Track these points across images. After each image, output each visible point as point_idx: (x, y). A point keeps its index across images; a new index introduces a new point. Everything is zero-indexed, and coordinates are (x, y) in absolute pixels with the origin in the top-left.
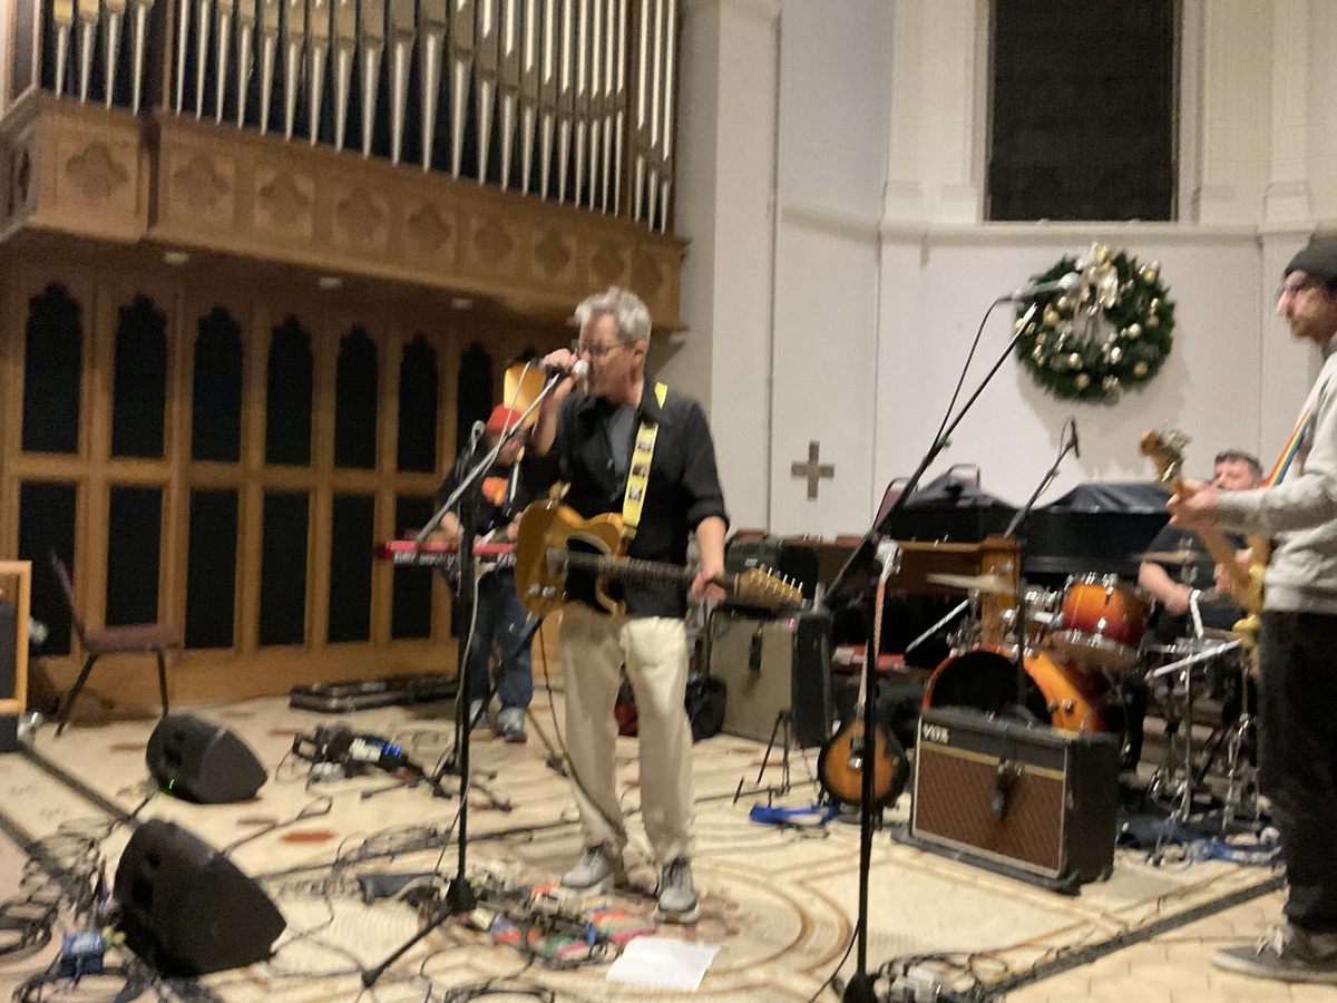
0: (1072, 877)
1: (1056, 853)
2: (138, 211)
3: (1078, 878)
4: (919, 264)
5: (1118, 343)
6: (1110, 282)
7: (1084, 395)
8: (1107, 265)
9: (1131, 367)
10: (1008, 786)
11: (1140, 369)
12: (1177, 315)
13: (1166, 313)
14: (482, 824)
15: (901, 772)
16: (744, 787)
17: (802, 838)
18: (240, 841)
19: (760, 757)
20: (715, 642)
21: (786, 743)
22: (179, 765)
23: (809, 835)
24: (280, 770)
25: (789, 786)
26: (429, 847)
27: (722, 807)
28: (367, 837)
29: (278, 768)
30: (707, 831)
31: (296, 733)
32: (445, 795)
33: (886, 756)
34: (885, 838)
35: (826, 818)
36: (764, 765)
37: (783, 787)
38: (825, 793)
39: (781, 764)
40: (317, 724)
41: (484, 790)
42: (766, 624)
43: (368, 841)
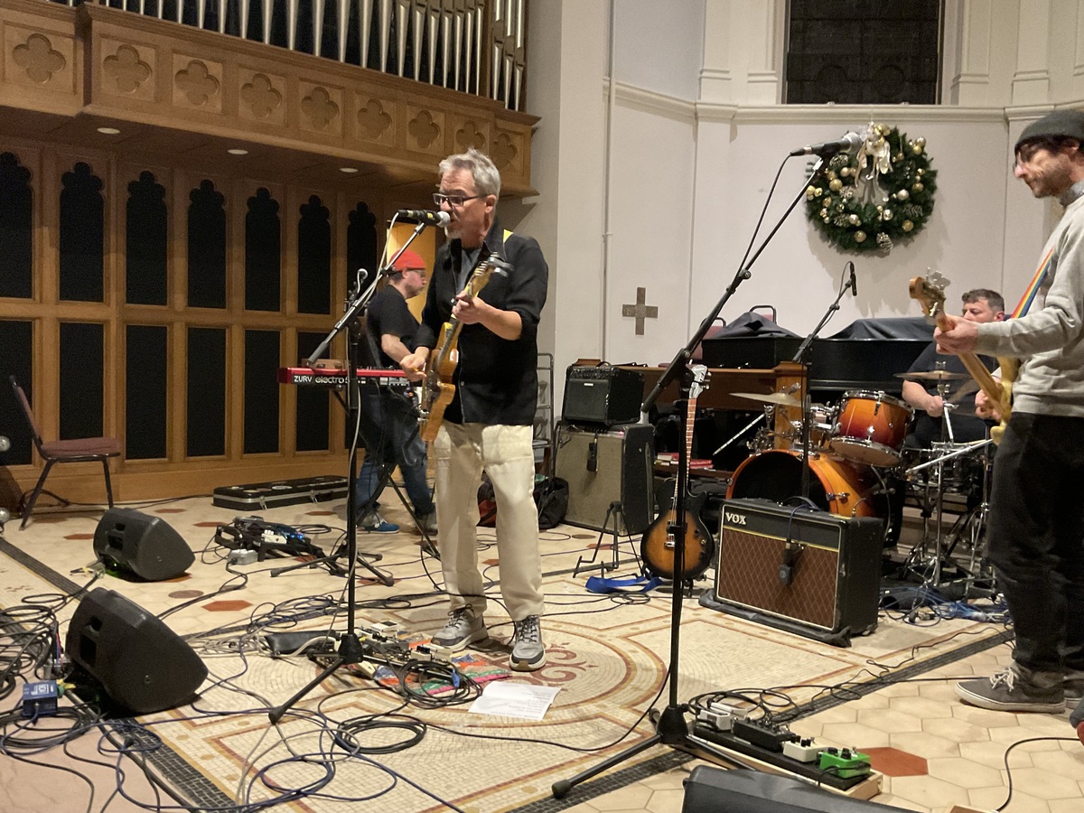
0: (844, 631)
1: (830, 611)
2: (75, 92)
3: (848, 631)
4: (729, 139)
5: (889, 205)
6: (884, 153)
7: (861, 248)
8: (882, 139)
9: (900, 226)
10: (794, 560)
11: (908, 226)
12: (938, 181)
13: (929, 181)
14: (369, 595)
15: (707, 550)
16: (582, 565)
17: (628, 603)
18: (172, 610)
19: (596, 541)
20: (559, 450)
21: (616, 528)
22: (121, 549)
23: (633, 601)
24: (205, 554)
25: (618, 563)
26: (326, 614)
27: (564, 581)
28: (275, 607)
29: (203, 552)
30: (552, 599)
31: (218, 525)
32: (340, 573)
33: (696, 537)
34: (693, 602)
35: (648, 588)
36: (598, 547)
37: (613, 564)
38: (647, 569)
39: (611, 545)
40: (235, 517)
41: (371, 569)
42: (601, 435)
43: (277, 609)
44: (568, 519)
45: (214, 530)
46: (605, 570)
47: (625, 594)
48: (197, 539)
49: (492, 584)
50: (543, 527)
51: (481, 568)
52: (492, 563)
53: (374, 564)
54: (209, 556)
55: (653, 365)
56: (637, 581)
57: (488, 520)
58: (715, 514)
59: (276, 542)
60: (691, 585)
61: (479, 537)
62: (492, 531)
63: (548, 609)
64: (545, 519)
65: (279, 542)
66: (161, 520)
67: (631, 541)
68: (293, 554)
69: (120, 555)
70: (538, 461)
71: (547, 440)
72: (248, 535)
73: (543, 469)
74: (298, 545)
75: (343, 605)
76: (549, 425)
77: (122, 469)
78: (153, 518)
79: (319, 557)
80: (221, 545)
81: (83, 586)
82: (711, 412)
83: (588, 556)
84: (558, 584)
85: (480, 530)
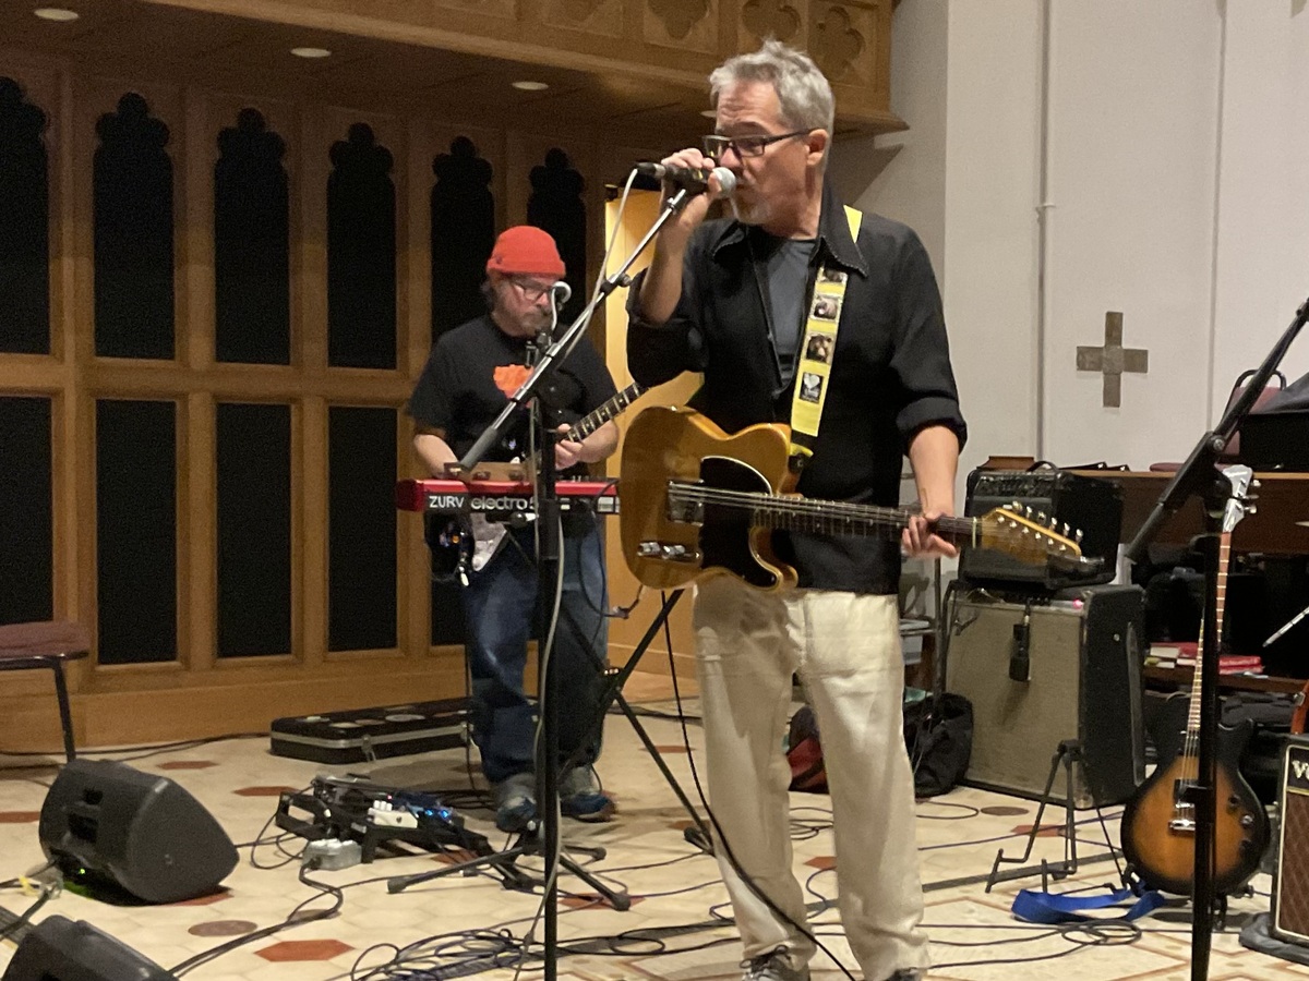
14: (582, 929)
15: (1255, 837)
16: (1003, 867)
17: (1096, 943)
18: (195, 960)
19: (1030, 820)
20: (953, 639)
21: (1070, 795)
22: (93, 841)
23: (1107, 937)
24: (257, 848)
25: (1076, 862)
26: (499, 966)
27: (967, 899)
28: (399, 951)
29: (254, 845)
30: (945, 934)
31: (282, 791)
32: (524, 885)
33: (1232, 811)
34: (1228, 941)
35: (1136, 913)
36: (1035, 831)
37: (1066, 864)
38: (1134, 876)
39: (1061, 828)
40: (313, 777)
41: (585, 876)
42: (1037, 608)
43: (402, 956)
44: (972, 775)
45: (275, 801)
46: (1050, 877)
47: (1091, 924)
48: (243, 820)
49: (826, 905)
50: (924, 791)
51: (801, 874)
52: (822, 864)
53: (590, 868)
54: (265, 854)
55: (1140, 466)
56: (1115, 898)
57: (811, 779)
58: (1272, 764)
59: (395, 824)
60: (1224, 907)
61: (793, 814)
62: (823, 801)
63: (938, 954)
64: (927, 777)
65: (402, 825)
66: (169, 780)
67: (1101, 819)
68: (431, 848)
69: (92, 854)
70: (910, 662)
71: (928, 619)
72: (343, 813)
73: (920, 676)
74: (439, 831)
75: (532, 949)
76: (931, 590)
77: (91, 684)
78: (157, 779)
79: (481, 855)
80: (289, 831)
81: (20, 914)
82: (1258, 560)
83: (1016, 848)
84: (956, 904)
85: (798, 799)
